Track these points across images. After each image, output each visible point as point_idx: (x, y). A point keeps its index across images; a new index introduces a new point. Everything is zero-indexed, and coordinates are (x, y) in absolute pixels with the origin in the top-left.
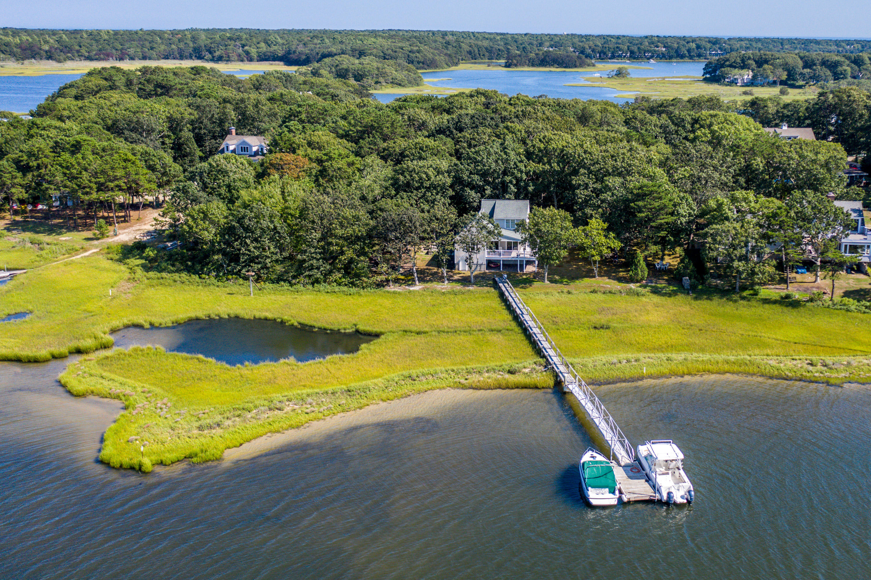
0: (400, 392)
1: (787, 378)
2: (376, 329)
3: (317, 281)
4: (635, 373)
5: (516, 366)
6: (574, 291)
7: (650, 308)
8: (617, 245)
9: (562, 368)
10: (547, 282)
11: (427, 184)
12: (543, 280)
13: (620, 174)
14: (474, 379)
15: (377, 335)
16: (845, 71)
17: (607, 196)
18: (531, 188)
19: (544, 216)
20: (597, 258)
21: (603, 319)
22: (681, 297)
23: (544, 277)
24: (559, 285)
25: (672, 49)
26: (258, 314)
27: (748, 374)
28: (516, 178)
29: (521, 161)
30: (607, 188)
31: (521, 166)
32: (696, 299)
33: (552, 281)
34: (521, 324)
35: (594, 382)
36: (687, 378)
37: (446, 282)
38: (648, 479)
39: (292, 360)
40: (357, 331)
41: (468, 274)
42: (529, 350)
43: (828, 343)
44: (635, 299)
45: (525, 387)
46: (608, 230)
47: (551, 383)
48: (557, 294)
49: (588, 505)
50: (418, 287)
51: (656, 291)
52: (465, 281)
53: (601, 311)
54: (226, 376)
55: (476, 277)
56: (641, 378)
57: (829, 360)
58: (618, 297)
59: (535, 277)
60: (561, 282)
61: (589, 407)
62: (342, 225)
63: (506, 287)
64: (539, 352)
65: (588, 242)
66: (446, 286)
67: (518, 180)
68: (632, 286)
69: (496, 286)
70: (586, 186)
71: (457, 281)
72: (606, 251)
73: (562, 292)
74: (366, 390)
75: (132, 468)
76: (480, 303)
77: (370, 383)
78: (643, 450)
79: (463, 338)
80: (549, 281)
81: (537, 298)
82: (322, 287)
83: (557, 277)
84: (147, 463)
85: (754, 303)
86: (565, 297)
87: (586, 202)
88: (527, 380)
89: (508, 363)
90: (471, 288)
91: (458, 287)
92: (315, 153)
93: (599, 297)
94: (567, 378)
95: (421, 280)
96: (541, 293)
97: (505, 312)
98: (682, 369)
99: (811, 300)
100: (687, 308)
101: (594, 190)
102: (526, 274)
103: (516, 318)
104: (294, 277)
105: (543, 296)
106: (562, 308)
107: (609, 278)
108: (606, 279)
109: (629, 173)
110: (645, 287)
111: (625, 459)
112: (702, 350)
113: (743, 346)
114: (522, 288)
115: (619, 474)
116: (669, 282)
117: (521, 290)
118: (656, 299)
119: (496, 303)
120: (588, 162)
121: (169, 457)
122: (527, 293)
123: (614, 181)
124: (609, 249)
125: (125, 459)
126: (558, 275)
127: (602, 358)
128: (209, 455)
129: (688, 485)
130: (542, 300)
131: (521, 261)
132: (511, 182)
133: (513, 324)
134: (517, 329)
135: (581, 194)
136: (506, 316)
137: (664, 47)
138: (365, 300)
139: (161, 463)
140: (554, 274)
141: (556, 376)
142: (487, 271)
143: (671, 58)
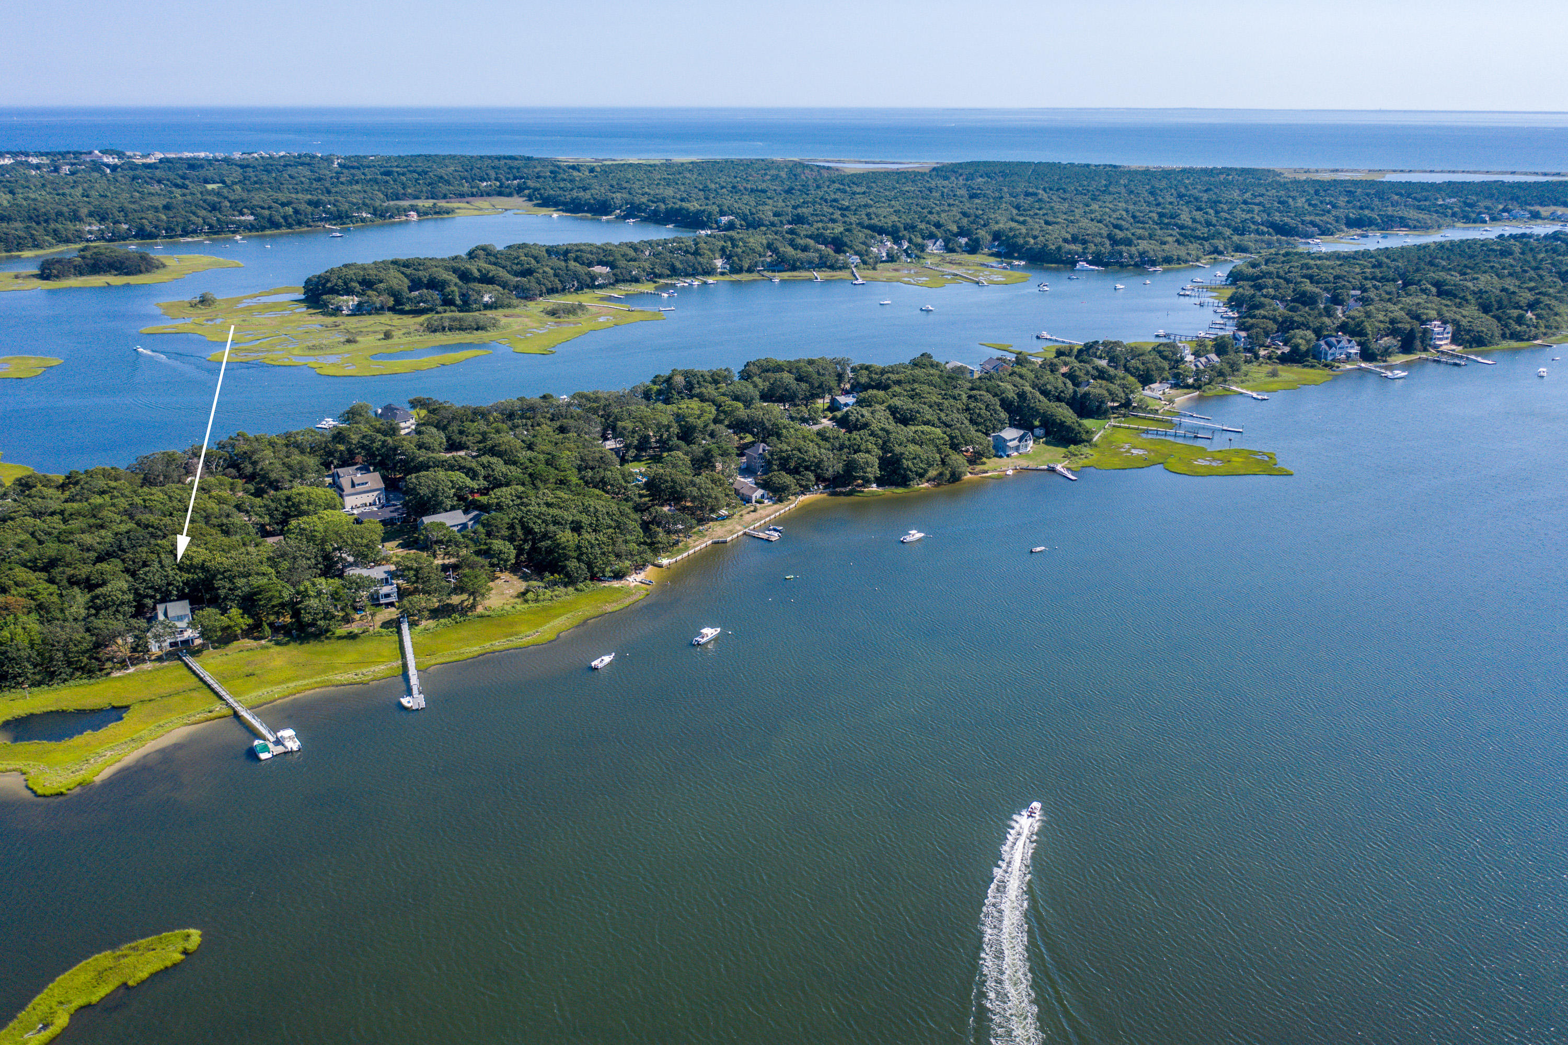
0: (159, 734)
1: (344, 685)
2: (125, 704)
3: (66, 680)
4: (272, 699)
5: (212, 708)
6: (229, 653)
7: (275, 656)
8: (251, 621)
9: (235, 705)
10: (211, 650)
11: (118, 602)
12: (208, 649)
13: (245, 577)
14: (193, 719)
15: (126, 708)
16: (453, 292)
17: (238, 592)
18: (187, 591)
19: (203, 616)
20: (239, 631)
21: (249, 670)
22: (292, 645)
23: (209, 646)
24: (219, 650)
25: (264, 218)
26: (45, 710)
27: (326, 686)
28: (176, 585)
29: (176, 574)
30: (236, 588)
31: (178, 578)
32: (300, 644)
33: (214, 648)
34: (205, 683)
35: (251, 708)
36: (297, 695)
37: (148, 662)
38: (283, 745)
39: (89, 732)
40: (114, 708)
41: (161, 653)
42: (215, 697)
43: (367, 660)
44: (265, 651)
45: (220, 718)
46: (243, 614)
47: (232, 712)
48: (220, 657)
49: (259, 760)
50: (132, 670)
51: (278, 643)
52: (160, 659)
53: (248, 663)
54: (61, 748)
55: (166, 654)
56: (275, 700)
57: (364, 671)
58: (256, 652)
59: (203, 648)
60: (220, 647)
61: (253, 721)
62: (75, 645)
63: (188, 659)
64: (221, 698)
65: (232, 624)
66: (148, 666)
67: (177, 587)
68: (263, 642)
69: (180, 659)
70: (224, 588)
71: (155, 660)
72: (244, 625)
73: (222, 654)
74: (141, 738)
75: (57, 794)
76: (176, 673)
77: (142, 733)
78: (279, 734)
79: (177, 698)
80: (212, 648)
81: (209, 662)
82: (71, 683)
83: (217, 645)
84: (63, 790)
85: (333, 641)
86: (225, 659)
87: (226, 598)
88: (220, 714)
89: (207, 707)
90: (165, 664)
91: (157, 664)
92: (23, 590)
93: (245, 654)
94: (239, 709)
95: (132, 664)
96: (210, 658)
97: (193, 676)
98: (294, 691)
99: (364, 632)
100: (295, 652)
101: (230, 589)
102: (197, 647)
103: (201, 679)
104: (50, 681)
105: (212, 661)
106: (226, 666)
107: (249, 640)
108: (247, 640)
109: (250, 575)
110: (270, 641)
111: (272, 739)
112: (304, 678)
113: (324, 671)
114: (197, 656)
115: (271, 746)
116: (285, 635)
117: (197, 658)
118: (278, 648)
119: (185, 671)
120: (221, 570)
121: (72, 786)
122: (202, 660)
123: (239, 582)
124: (246, 624)
125: (53, 792)
126: (217, 643)
127: (254, 694)
128: (88, 781)
129: (298, 743)
130: (212, 663)
131: (191, 639)
132: (173, 589)
133: (201, 683)
134: (204, 686)
135: (222, 592)
136: (194, 679)
137: (252, 214)
138: (104, 686)
139: (69, 789)
140: (215, 644)
141: (233, 709)
142: (172, 650)
143: (263, 228)
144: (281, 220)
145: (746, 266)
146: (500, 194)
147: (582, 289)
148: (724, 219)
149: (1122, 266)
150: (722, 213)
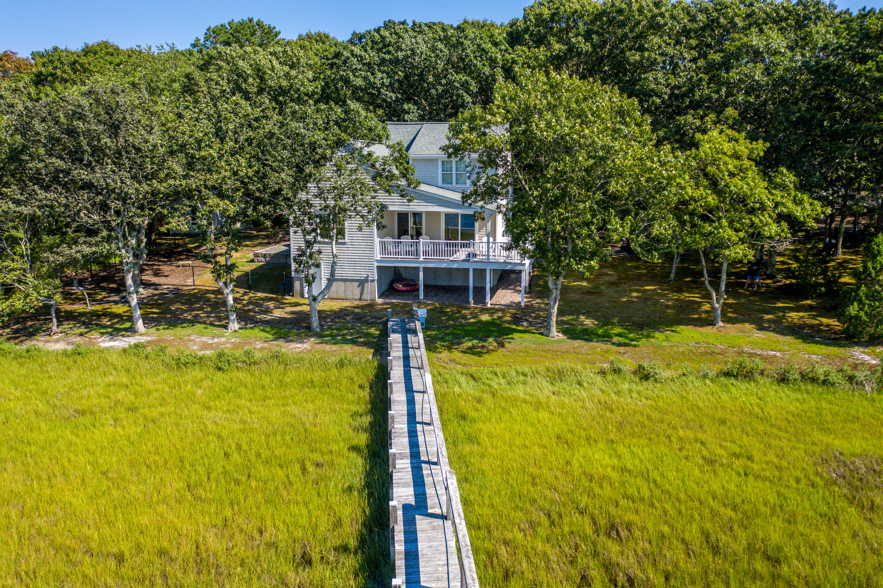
6: (657, 370)
8: (811, 209)
10: (555, 334)
12: (544, 330)
23: (548, 317)
24: (599, 346)
28: (478, 77)
33: (572, 333)
37: (234, 326)
48: (599, 379)
59: (516, 320)
60: (606, 337)
69: (382, 341)
71: (273, 325)
72: (774, 229)
73: (617, 371)
80: (565, 332)
81: (519, 391)
83: (589, 322)
91: (267, 342)
96: (535, 374)
102: (491, 311)
105: (544, 388)
107: (761, 328)
108: (752, 331)
114: (471, 351)
117: (468, 358)
122: (485, 373)
124: (785, 225)
126: (588, 315)
130: (538, 406)
131: (480, 273)
132: (465, 85)
140: (578, 313)
142: (380, 301)
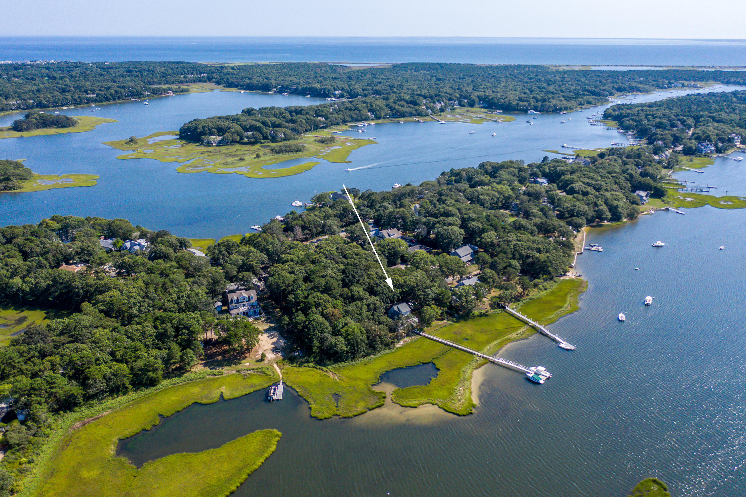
7: (462, 328)
12: (424, 327)
14: (474, 366)
21: (461, 337)
22: (461, 322)
25: (101, 96)
32: (465, 321)
33: (427, 327)
40: (423, 363)
42: (467, 353)
45: (485, 364)
50: (402, 342)
51: (454, 322)
52: (408, 335)
53: (455, 333)
66: (407, 339)
68: (445, 321)
69: (418, 334)
71: (406, 336)
76: (427, 342)
79: (448, 355)
90: (413, 337)
97: (438, 343)
99: (487, 312)
100: (469, 325)
103: (446, 344)
110: (449, 321)
116: (451, 317)
118: (457, 324)
119: (430, 341)
134: (453, 348)
136: (441, 344)
137: (94, 94)
138: (401, 352)
143: (101, 101)
144: (110, 97)
145: (383, 115)
146: (200, 81)
147: (317, 129)
148: (337, 92)
149: (547, 112)
150: (335, 90)
